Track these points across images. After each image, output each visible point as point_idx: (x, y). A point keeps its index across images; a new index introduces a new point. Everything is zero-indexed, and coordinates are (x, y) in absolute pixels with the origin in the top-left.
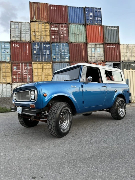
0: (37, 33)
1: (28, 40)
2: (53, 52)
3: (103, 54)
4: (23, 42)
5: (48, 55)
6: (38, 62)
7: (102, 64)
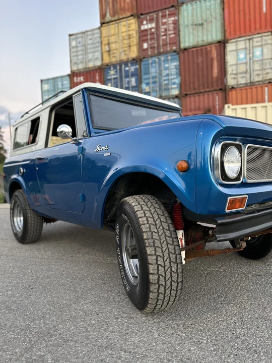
0: (114, 45)
2: (145, 79)
4: (90, 69)
5: (134, 87)
7: (267, 89)
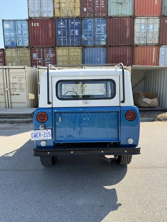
0: (63, 5)
1: (51, 15)
2: (84, 32)
3: (158, 34)
4: (44, 18)
7: (154, 48)
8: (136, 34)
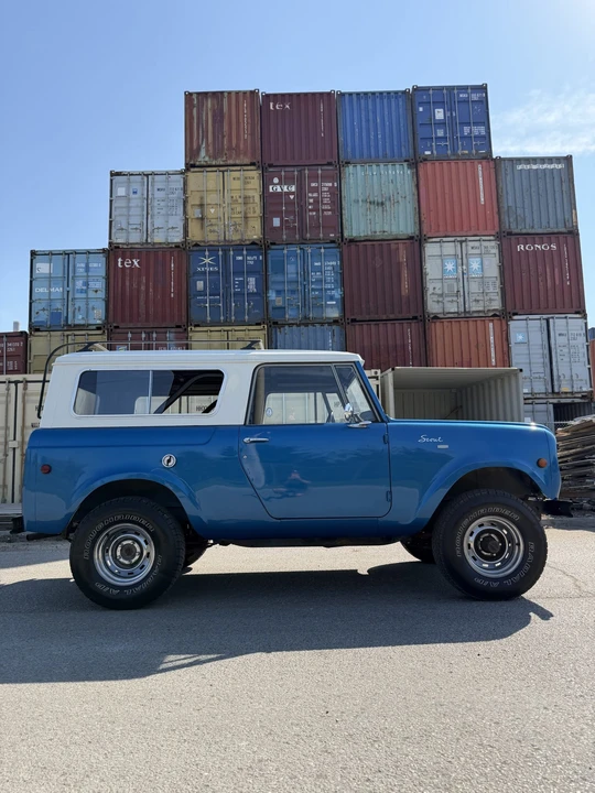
0: (212, 210)
1: (177, 238)
2: (274, 282)
3: (498, 283)
4: (157, 246)
5: (253, 294)
6: (213, 324)
7: (491, 324)
8: (432, 286)
